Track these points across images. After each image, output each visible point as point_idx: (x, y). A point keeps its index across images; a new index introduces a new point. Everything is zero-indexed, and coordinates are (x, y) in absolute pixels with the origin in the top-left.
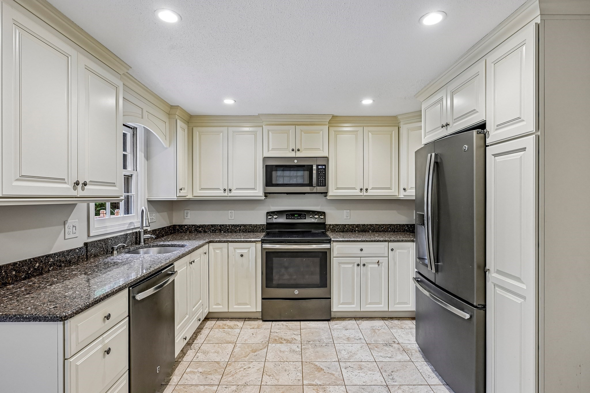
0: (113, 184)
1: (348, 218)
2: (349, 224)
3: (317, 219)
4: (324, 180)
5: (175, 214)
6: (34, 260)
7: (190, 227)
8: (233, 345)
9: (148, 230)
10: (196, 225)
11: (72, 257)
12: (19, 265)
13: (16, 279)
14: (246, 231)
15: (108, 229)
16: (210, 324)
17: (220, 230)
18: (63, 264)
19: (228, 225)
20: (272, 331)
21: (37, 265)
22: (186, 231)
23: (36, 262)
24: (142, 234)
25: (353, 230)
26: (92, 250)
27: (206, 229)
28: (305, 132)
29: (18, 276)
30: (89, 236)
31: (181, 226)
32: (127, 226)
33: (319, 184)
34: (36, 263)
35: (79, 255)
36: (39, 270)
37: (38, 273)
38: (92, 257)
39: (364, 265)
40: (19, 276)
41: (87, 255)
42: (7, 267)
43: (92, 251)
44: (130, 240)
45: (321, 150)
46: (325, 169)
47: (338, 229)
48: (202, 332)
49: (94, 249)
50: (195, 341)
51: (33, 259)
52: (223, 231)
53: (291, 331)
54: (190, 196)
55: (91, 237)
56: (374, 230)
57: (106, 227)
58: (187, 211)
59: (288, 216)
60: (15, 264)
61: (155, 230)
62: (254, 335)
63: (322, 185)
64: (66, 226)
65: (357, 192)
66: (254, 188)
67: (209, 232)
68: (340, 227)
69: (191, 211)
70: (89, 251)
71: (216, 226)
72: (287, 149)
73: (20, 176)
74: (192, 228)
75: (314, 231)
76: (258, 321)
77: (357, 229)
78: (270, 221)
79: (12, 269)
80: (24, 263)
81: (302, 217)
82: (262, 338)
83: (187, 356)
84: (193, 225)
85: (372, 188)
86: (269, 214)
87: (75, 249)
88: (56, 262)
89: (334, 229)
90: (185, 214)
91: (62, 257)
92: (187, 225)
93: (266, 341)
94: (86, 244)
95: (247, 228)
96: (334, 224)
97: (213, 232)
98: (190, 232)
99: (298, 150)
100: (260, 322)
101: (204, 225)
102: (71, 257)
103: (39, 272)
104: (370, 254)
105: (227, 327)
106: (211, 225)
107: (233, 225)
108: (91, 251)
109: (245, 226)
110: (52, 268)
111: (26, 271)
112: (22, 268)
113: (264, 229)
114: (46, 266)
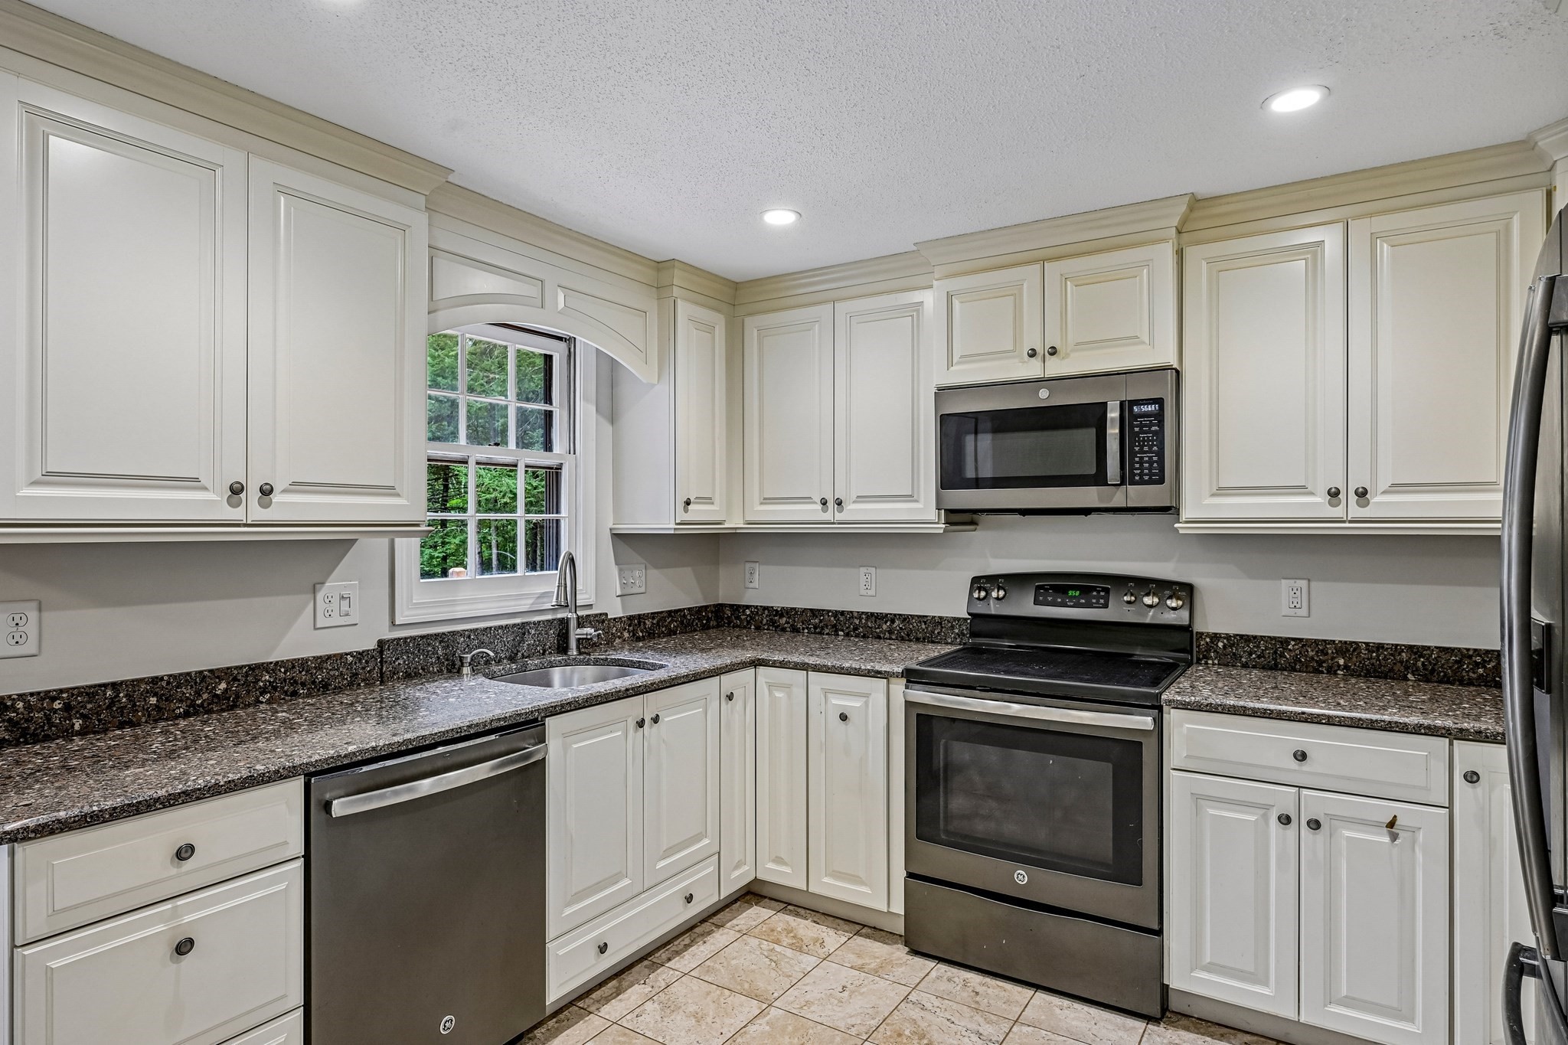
0: (389, 490)
1: (1299, 612)
2: (1301, 640)
3: (1152, 610)
4: (1155, 459)
5: (723, 572)
6: (214, 675)
7: (757, 612)
8: (760, 1008)
9: (609, 617)
10: (772, 607)
11: (332, 673)
12: (168, 683)
13: (158, 715)
14: (908, 635)
15: (458, 608)
16: (755, 915)
17: (834, 626)
18: (303, 689)
19: (856, 615)
20: (913, 997)
21: (223, 686)
22: (749, 622)
23: (221, 679)
24: (573, 624)
25: (1320, 663)
26: (398, 659)
27: (798, 622)
28: (1079, 283)
29: (165, 709)
30: (393, 623)
31: (736, 608)
32: (531, 601)
33: (1136, 475)
34: (217, 680)
35: (355, 669)
36: (229, 700)
37: (224, 707)
38: (399, 678)
39: (1315, 825)
40: (169, 710)
41: (382, 674)
42: (133, 686)
43: (399, 664)
44: (539, 641)
45: (1144, 343)
46: (1159, 416)
47: (1250, 654)
48: (713, 937)
49: (405, 657)
50: (674, 958)
51: (211, 671)
52: (842, 631)
53: (978, 1018)
54: (735, 522)
55: (398, 625)
56: (1433, 671)
57: (453, 603)
58: (753, 565)
59: (1041, 595)
60: (155, 680)
61: (639, 615)
62: (846, 994)
63: (1146, 478)
64: (320, 596)
65: (1315, 504)
66: (911, 496)
67: (806, 631)
68: (1258, 647)
69: (762, 567)
70: (386, 662)
71: (823, 615)
72: (1013, 351)
73: (44, 473)
74: (762, 615)
75: (1141, 654)
76: (896, 946)
77: (1342, 662)
78: (980, 609)
79: (147, 692)
80: (184, 679)
81: (1094, 601)
82: (860, 1011)
83: (620, 1000)
84: (765, 608)
85: (1393, 485)
86: (979, 582)
87: (341, 656)
88: (281, 683)
89: (1234, 654)
90: (747, 573)
91: (300, 672)
92: (751, 606)
93: (863, 1029)
94: (381, 643)
95: (911, 626)
96: (1232, 632)
97: (815, 633)
98: (758, 628)
99: (1053, 352)
100: (900, 952)
101: (792, 609)
102: (328, 673)
103: (229, 703)
104: (1349, 779)
105: (790, 941)
106: (811, 610)
107: (871, 616)
108: (394, 662)
109: (905, 618)
110: (268, 696)
111: (188, 698)
112: (177, 692)
113: (964, 635)
114: (248, 692)
